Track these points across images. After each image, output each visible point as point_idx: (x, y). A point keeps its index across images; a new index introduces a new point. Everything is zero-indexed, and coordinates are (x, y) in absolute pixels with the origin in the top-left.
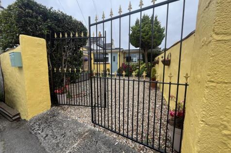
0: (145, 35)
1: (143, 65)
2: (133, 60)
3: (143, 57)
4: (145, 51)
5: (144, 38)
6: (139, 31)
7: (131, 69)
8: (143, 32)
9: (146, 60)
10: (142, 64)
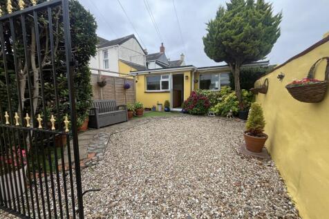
0: (236, 34)
1: (231, 95)
2: (214, 84)
3: (232, 79)
4: (234, 68)
5: (232, 40)
6: (222, 26)
7: (207, 102)
8: (232, 28)
9: (238, 84)
10: (228, 92)
